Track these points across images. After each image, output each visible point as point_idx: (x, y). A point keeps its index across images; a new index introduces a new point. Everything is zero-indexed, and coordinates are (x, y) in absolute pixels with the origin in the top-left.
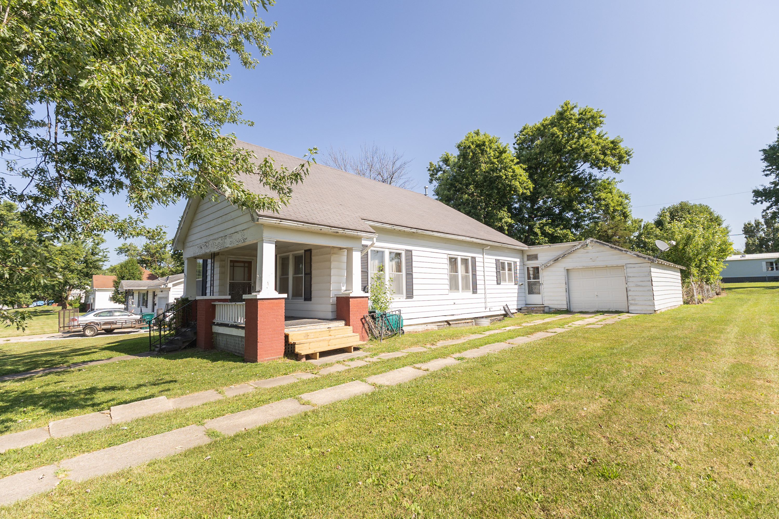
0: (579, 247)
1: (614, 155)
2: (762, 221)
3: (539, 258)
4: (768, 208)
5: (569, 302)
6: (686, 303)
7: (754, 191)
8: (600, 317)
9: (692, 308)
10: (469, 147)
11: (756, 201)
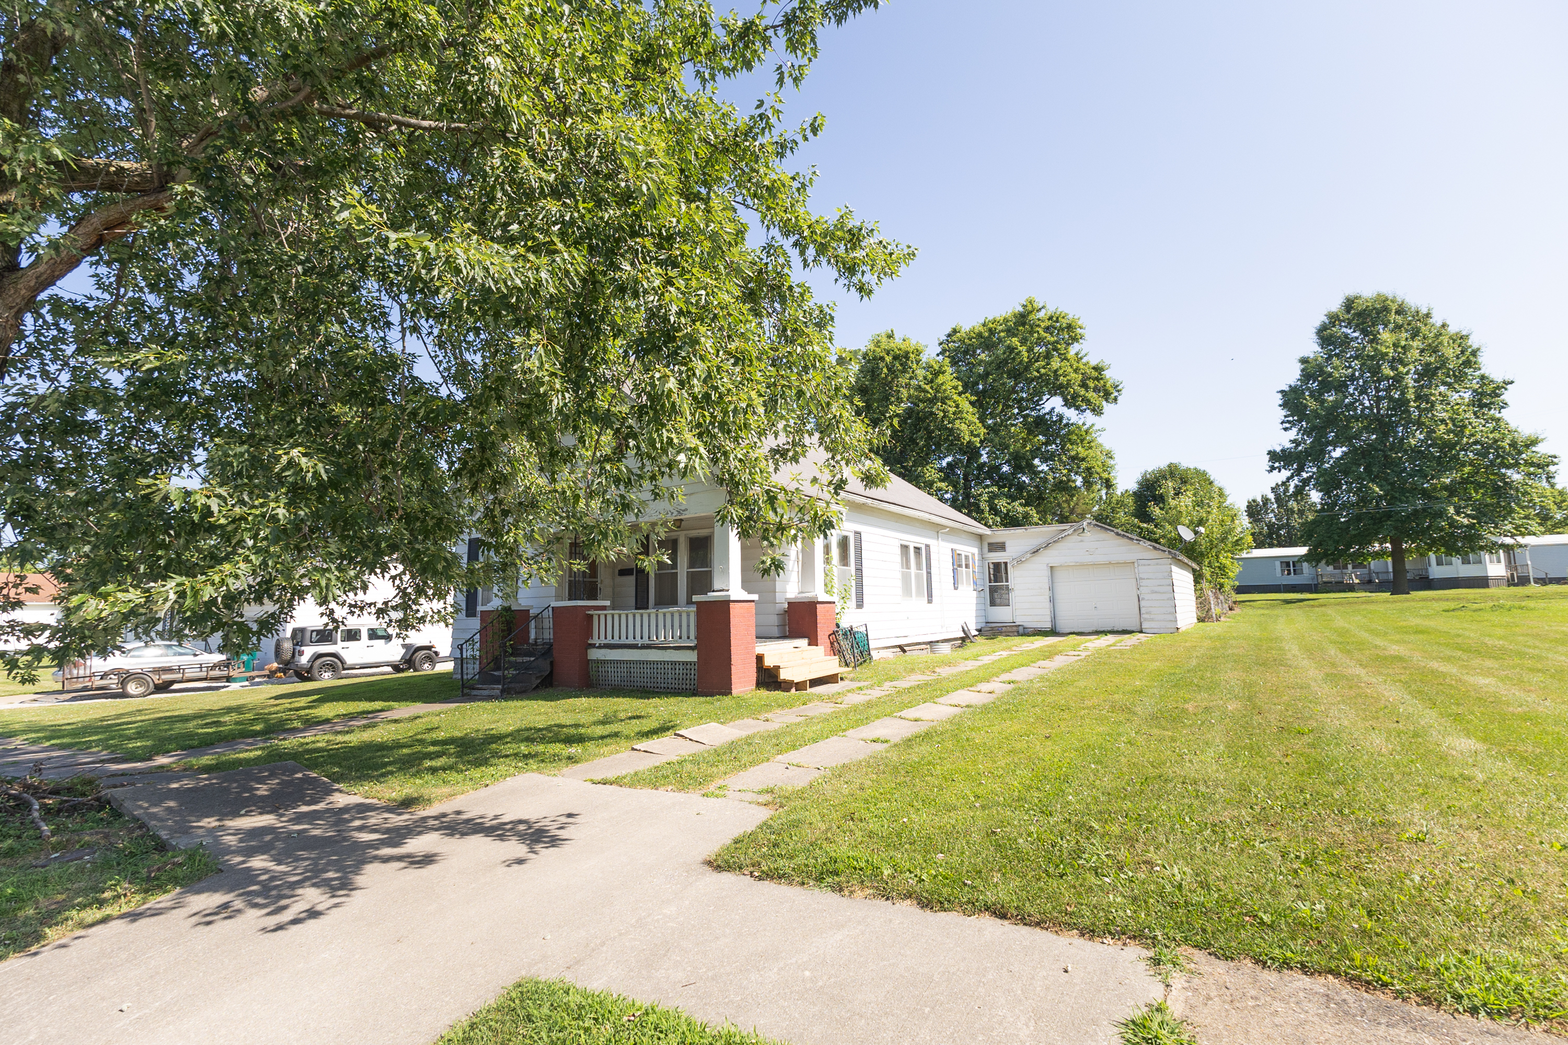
0: (1070, 532)
1: (1096, 390)
2: (1271, 496)
3: (1008, 548)
4: (1288, 479)
5: (1054, 618)
6: (1201, 620)
7: (1269, 453)
8: (1111, 639)
9: (1211, 627)
10: (882, 359)
11: (1272, 469)
